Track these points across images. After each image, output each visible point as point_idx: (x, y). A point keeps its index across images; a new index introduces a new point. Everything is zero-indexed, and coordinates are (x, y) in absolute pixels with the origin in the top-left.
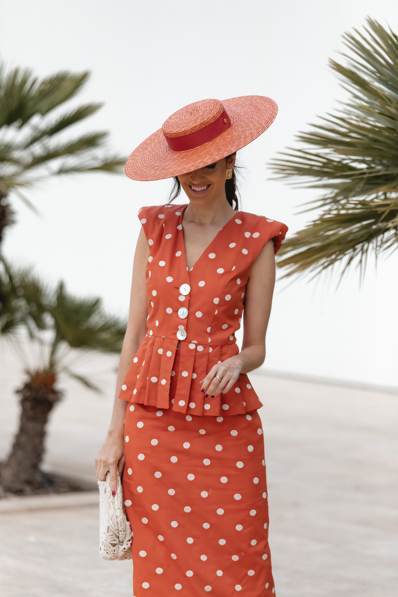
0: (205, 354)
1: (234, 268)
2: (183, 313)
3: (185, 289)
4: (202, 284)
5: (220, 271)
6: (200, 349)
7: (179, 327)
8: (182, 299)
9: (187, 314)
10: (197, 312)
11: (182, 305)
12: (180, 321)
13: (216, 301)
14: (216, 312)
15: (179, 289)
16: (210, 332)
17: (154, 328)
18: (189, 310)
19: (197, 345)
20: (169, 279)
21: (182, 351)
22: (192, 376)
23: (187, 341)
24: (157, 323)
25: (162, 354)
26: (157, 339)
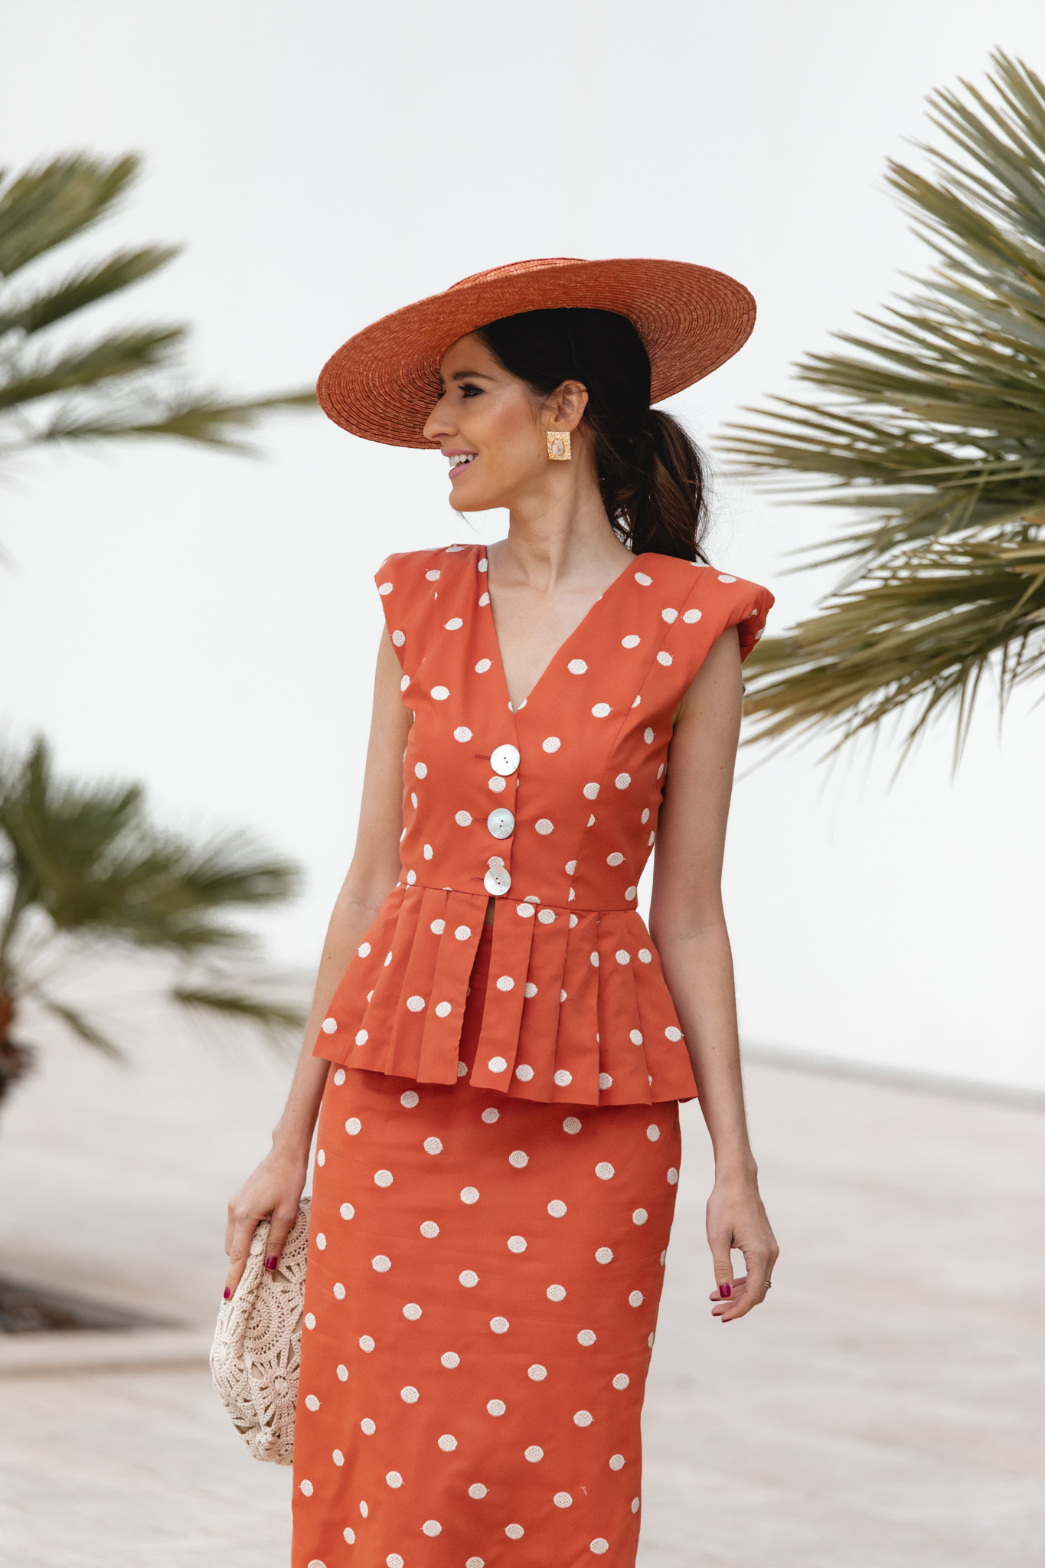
0: (559, 931)
1: (638, 701)
2: (501, 822)
3: (505, 760)
4: (551, 745)
5: (601, 710)
6: (547, 917)
7: (489, 862)
8: (497, 785)
9: (513, 826)
10: (540, 821)
11: (496, 801)
12: (492, 846)
13: (591, 791)
14: (592, 821)
15: (489, 758)
16: (575, 873)
17: (420, 866)
18: (515, 815)
19: (538, 907)
20: (463, 734)
21: (499, 924)
22: (524, 990)
23: (513, 896)
24: (428, 852)
25: (441, 932)
26: (429, 893)
